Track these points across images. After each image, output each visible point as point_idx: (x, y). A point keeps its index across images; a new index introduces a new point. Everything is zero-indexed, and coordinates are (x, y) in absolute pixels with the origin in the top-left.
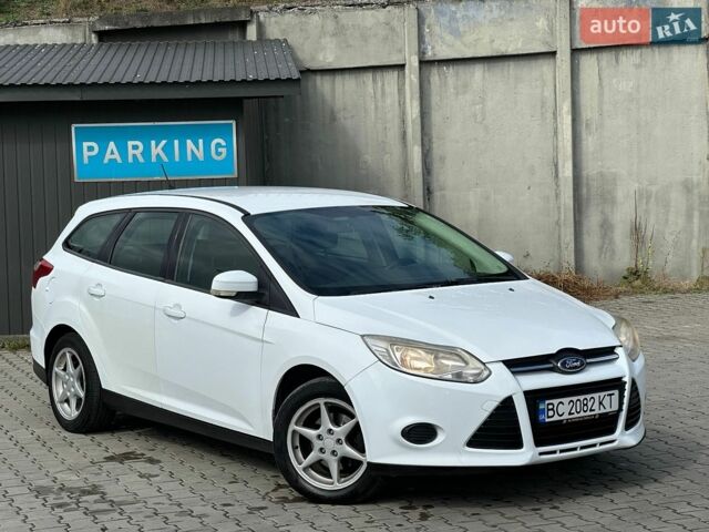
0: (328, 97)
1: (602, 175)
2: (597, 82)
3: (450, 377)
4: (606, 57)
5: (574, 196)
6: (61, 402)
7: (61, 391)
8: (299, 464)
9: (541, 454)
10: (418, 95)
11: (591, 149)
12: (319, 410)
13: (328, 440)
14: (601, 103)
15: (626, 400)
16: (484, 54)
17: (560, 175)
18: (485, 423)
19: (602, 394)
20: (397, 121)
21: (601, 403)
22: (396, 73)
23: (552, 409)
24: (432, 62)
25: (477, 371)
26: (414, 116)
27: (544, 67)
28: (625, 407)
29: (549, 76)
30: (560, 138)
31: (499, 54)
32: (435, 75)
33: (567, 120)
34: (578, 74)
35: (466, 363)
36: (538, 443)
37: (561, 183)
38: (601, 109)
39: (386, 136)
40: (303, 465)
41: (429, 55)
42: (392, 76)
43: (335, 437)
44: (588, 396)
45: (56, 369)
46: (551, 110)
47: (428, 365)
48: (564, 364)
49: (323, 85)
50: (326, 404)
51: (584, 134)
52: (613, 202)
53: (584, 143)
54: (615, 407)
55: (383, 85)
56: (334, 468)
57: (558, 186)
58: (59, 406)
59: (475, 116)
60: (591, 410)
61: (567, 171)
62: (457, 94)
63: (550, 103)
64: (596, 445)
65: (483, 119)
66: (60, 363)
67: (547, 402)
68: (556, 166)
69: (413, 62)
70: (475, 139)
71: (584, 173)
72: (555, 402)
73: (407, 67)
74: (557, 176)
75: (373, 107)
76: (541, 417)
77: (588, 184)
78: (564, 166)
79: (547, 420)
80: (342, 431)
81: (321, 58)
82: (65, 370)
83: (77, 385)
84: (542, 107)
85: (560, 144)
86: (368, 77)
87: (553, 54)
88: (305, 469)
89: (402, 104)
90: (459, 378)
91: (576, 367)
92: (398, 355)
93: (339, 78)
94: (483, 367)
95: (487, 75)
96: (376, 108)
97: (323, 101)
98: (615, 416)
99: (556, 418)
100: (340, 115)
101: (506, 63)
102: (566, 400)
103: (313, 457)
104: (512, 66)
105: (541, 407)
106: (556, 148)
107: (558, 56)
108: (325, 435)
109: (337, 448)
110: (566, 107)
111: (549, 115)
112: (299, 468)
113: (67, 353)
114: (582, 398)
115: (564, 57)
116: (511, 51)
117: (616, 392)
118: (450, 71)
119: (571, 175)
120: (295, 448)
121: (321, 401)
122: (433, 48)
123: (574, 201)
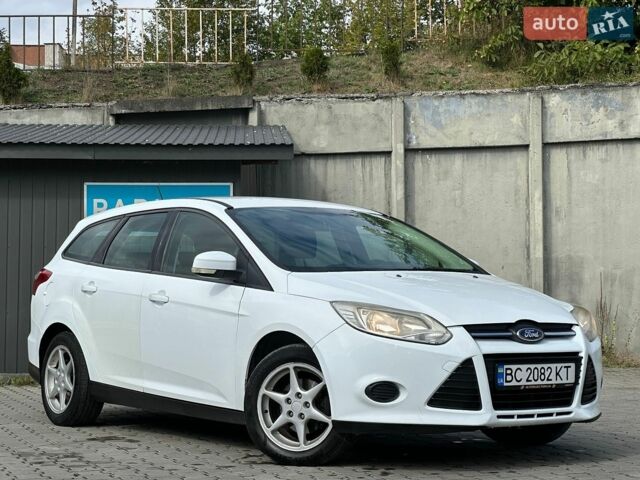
0: (320, 178)
1: (570, 258)
2: (566, 173)
3: (413, 338)
4: (574, 151)
5: (544, 276)
6: (52, 398)
7: (52, 387)
8: (268, 427)
9: (499, 417)
10: (403, 179)
11: (560, 234)
12: (288, 375)
13: (297, 404)
14: (570, 192)
15: (582, 375)
16: (463, 145)
17: (531, 257)
18: (446, 383)
19: (559, 365)
20: (383, 203)
21: (557, 374)
22: (383, 159)
23: (511, 374)
24: (416, 151)
25: (439, 335)
26: (399, 198)
27: (518, 158)
28: (581, 381)
29: (522, 167)
30: (531, 222)
31: (478, 145)
32: (419, 162)
33: (538, 206)
34: (549, 167)
35: (429, 327)
36: (496, 406)
37: (533, 263)
38: (570, 198)
40: (272, 428)
41: (414, 144)
42: (380, 162)
43: (303, 400)
44: (546, 366)
45: (48, 367)
46: (524, 197)
47: (393, 329)
48: (522, 334)
49: (316, 168)
50: (295, 368)
51: (554, 220)
52: (580, 282)
53: (554, 228)
54: (572, 380)
55: (371, 169)
56: (301, 430)
57: (529, 266)
58: (49, 402)
59: (455, 200)
60: (548, 380)
61: (538, 253)
62: (439, 180)
63: (523, 190)
64: (553, 415)
65: (463, 203)
66: (53, 361)
67: (506, 367)
68: (528, 248)
69: (399, 149)
70: (455, 222)
71: (554, 255)
72: (514, 367)
73: (393, 154)
74: (529, 257)
75: (361, 189)
76: (500, 381)
77: (557, 266)
78: (535, 249)
79: (506, 384)
80: (309, 394)
81: (315, 143)
82: (57, 367)
83: (67, 380)
84: (516, 195)
85: (532, 228)
86: (358, 162)
87: (526, 147)
88: (273, 432)
89: (388, 188)
90: (421, 339)
91: (534, 338)
92: (364, 317)
93: (331, 163)
94: (444, 330)
95: (466, 163)
96: (364, 191)
97: (316, 182)
98: (571, 389)
99: (514, 383)
101: (484, 154)
102: (524, 367)
103: (282, 419)
104: (487, 157)
105: (500, 371)
106: (528, 232)
107: (530, 148)
108: (293, 398)
109: (304, 411)
110: (537, 194)
111: (522, 202)
112: (268, 432)
113: (60, 351)
114: (539, 366)
115: (536, 150)
116: (487, 143)
117: (573, 365)
118: (432, 159)
119: (541, 256)
120: (264, 412)
121: (291, 366)
122: (417, 138)
123: (544, 281)
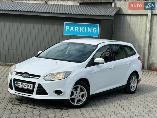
0: (129, 21)
10: (150, 22)
20: (145, 28)
24: (154, 15)
26: (149, 27)
32: (155, 18)
39: (142, 31)
41: (154, 13)
42: (145, 17)
55: (142, 19)
69: (150, 14)
73: (148, 15)
75: (139, 24)
81: (128, 12)
86: (139, 17)
93: (132, 17)
96: (140, 24)
97: (128, 22)
100: (131, 25)
